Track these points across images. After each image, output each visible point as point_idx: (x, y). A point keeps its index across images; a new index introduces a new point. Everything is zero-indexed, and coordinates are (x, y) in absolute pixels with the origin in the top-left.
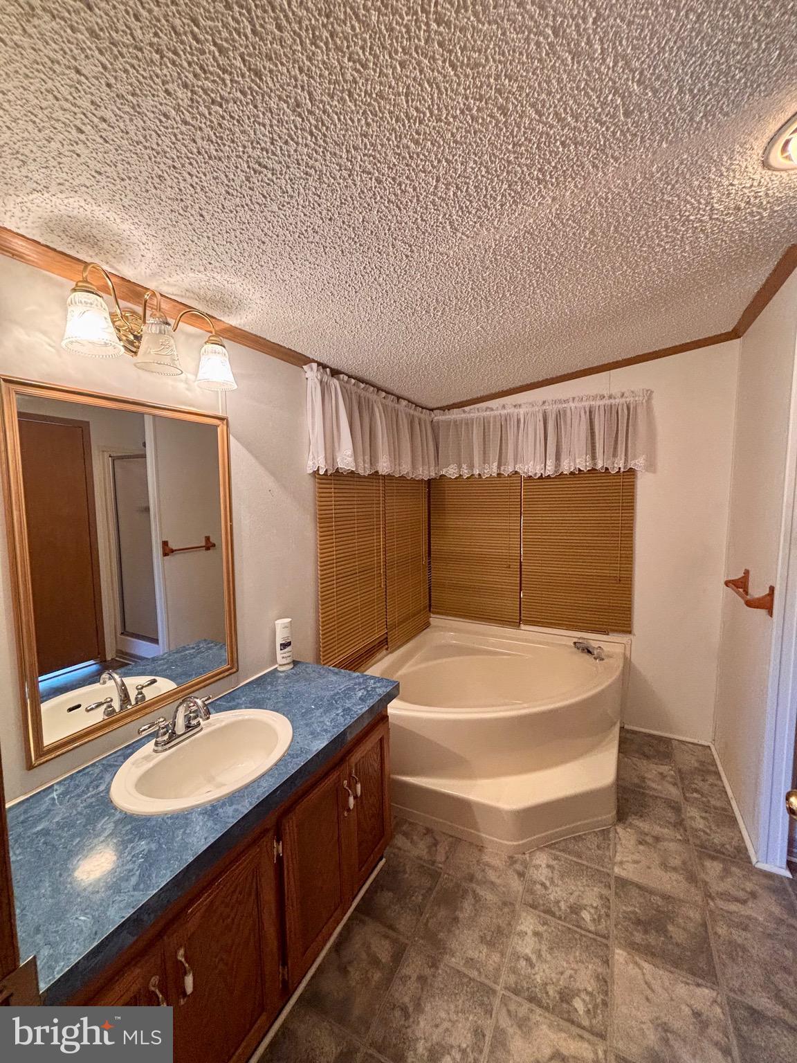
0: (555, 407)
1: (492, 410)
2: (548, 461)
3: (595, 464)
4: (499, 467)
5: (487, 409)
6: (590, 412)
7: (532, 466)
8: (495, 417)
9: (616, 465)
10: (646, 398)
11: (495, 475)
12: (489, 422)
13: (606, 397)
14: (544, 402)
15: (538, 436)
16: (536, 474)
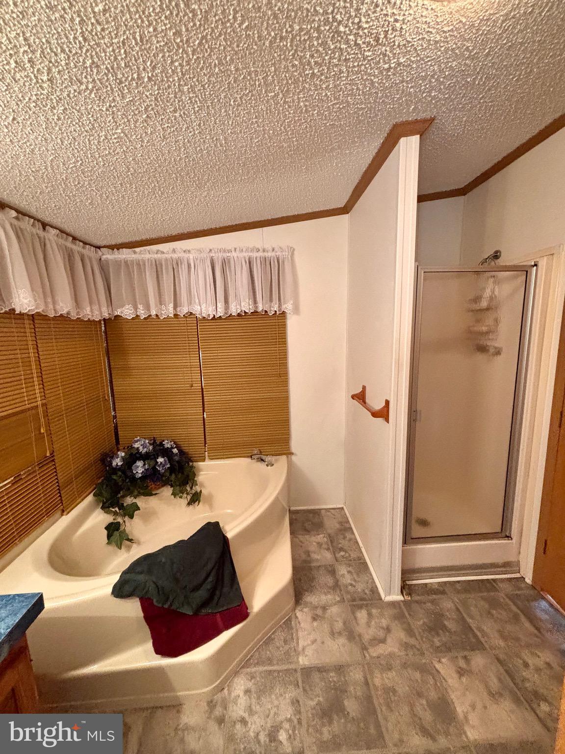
0: (220, 255)
1: (163, 253)
2: (218, 303)
3: (257, 307)
4: (175, 307)
5: (158, 252)
6: (250, 263)
7: (204, 308)
8: (166, 260)
9: (272, 309)
10: (290, 253)
11: (172, 315)
12: (161, 265)
13: (261, 250)
14: (211, 250)
15: (208, 280)
16: (209, 315)
